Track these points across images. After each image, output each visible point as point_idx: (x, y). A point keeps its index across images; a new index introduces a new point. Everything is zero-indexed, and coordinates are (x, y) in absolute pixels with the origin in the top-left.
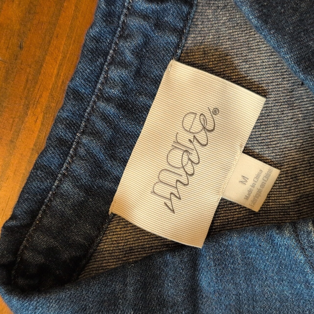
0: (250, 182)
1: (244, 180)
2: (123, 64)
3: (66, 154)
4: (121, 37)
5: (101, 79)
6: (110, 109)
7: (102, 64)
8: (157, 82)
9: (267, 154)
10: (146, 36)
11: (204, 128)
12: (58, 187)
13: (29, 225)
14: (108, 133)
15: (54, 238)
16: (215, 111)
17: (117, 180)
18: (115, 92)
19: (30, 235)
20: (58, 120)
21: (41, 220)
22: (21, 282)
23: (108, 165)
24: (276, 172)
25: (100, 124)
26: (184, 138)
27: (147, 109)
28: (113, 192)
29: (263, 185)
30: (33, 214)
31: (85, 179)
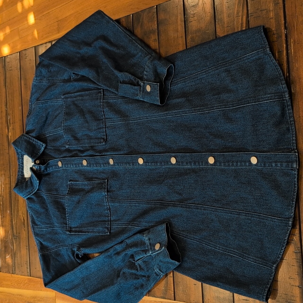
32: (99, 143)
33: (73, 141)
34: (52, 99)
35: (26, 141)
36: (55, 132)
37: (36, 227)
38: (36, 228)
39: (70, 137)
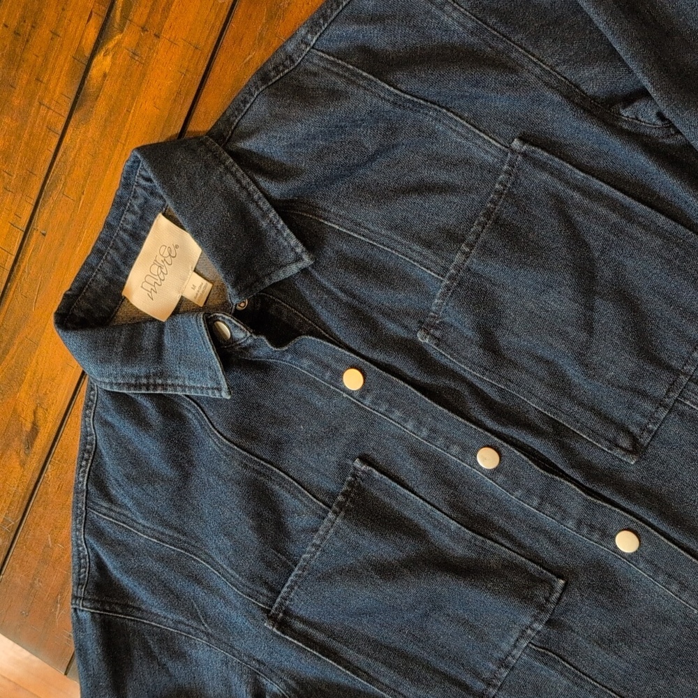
0: (197, 289)
1: (194, 288)
2: (134, 213)
3: (101, 258)
4: (133, 197)
5: (123, 219)
6: (126, 237)
7: (123, 210)
8: (150, 224)
9: (206, 274)
10: (146, 199)
11: (170, 255)
12: (95, 276)
13: (78, 296)
14: (124, 250)
15: (91, 305)
16: (177, 247)
17: (127, 277)
18: (129, 227)
19: (79, 301)
20: (99, 239)
21: (84, 293)
22: (69, 325)
23: (123, 267)
24: (210, 285)
25: (120, 244)
26: (160, 259)
27: (144, 238)
28: (124, 284)
29: (203, 292)
30: (81, 289)
31: (109, 274)
32: (602, 440)
33: (476, 349)
34: (448, 110)
35: (229, 197)
36: (386, 241)
37: (105, 504)
38: (104, 511)
39: (467, 321)
